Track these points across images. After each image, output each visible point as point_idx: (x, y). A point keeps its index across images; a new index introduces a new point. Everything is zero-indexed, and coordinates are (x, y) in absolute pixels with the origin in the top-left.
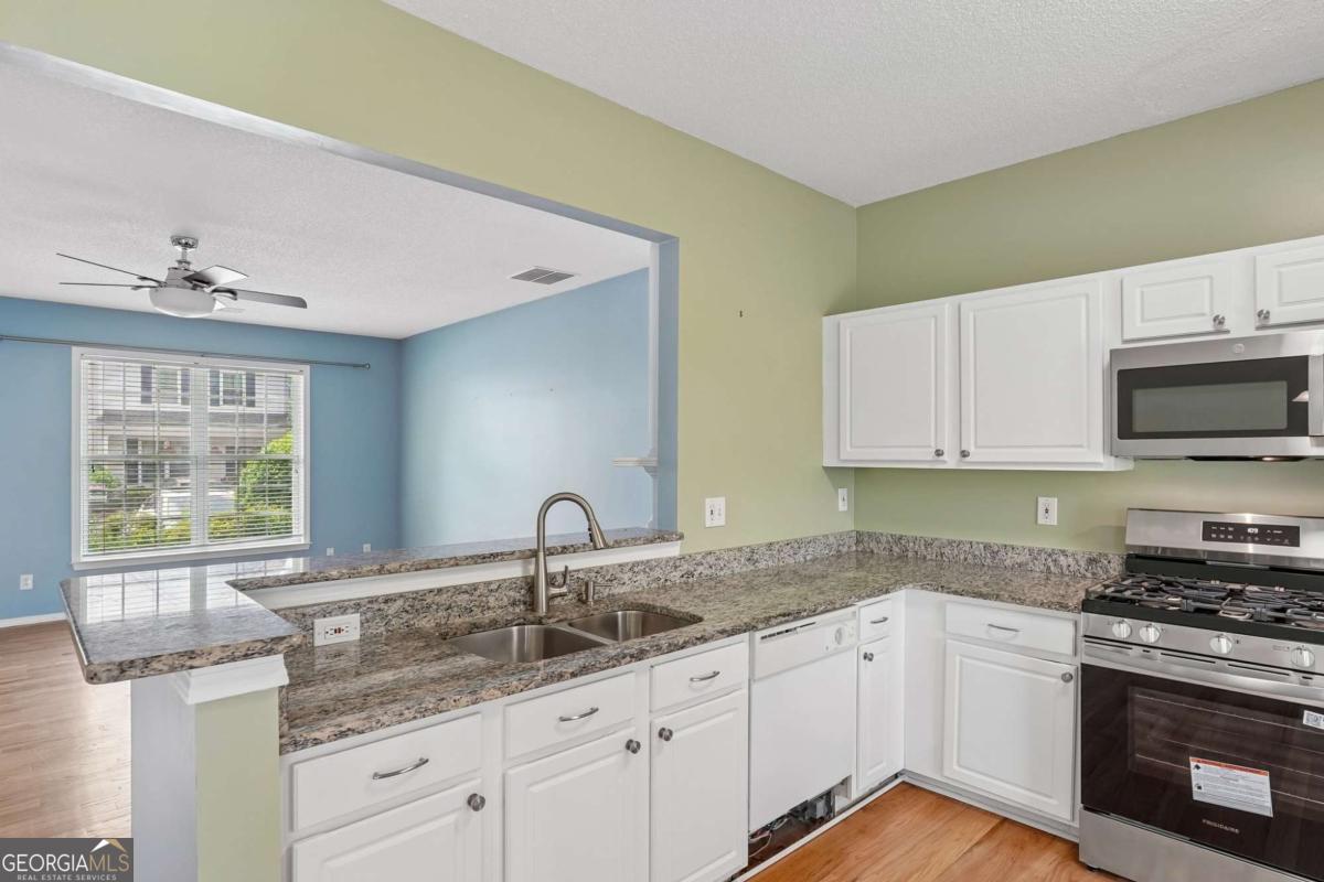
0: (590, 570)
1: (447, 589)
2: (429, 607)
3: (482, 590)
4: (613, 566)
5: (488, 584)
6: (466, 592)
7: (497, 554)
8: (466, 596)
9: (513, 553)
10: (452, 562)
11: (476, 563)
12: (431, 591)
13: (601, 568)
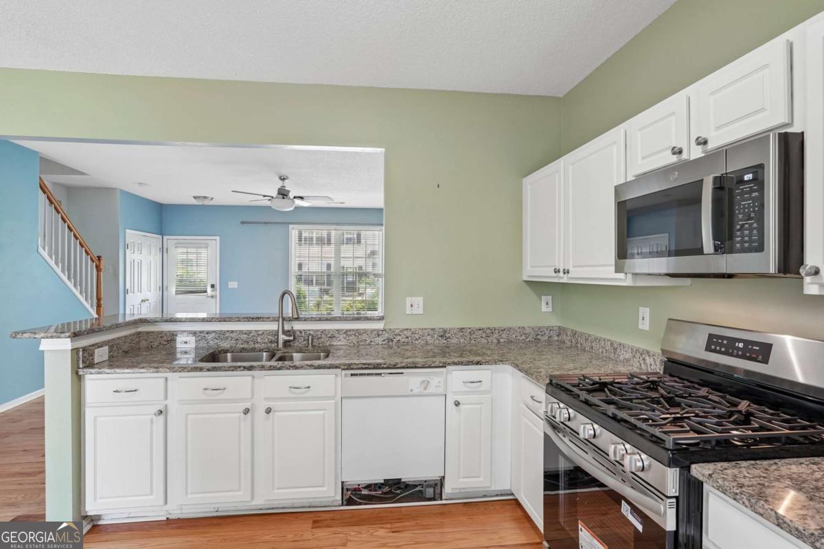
0: (317, 331)
1: (236, 331)
2: (227, 338)
3: (253, 333)
4: (333, 330)
5: (256, 331)
6: (245, 334)
7: (260, 318)
8: (246, 336)
9: (269, 318)
10: (237, 319)
11: (249, 321)
12: (228, 331)
13: (325, 330)
